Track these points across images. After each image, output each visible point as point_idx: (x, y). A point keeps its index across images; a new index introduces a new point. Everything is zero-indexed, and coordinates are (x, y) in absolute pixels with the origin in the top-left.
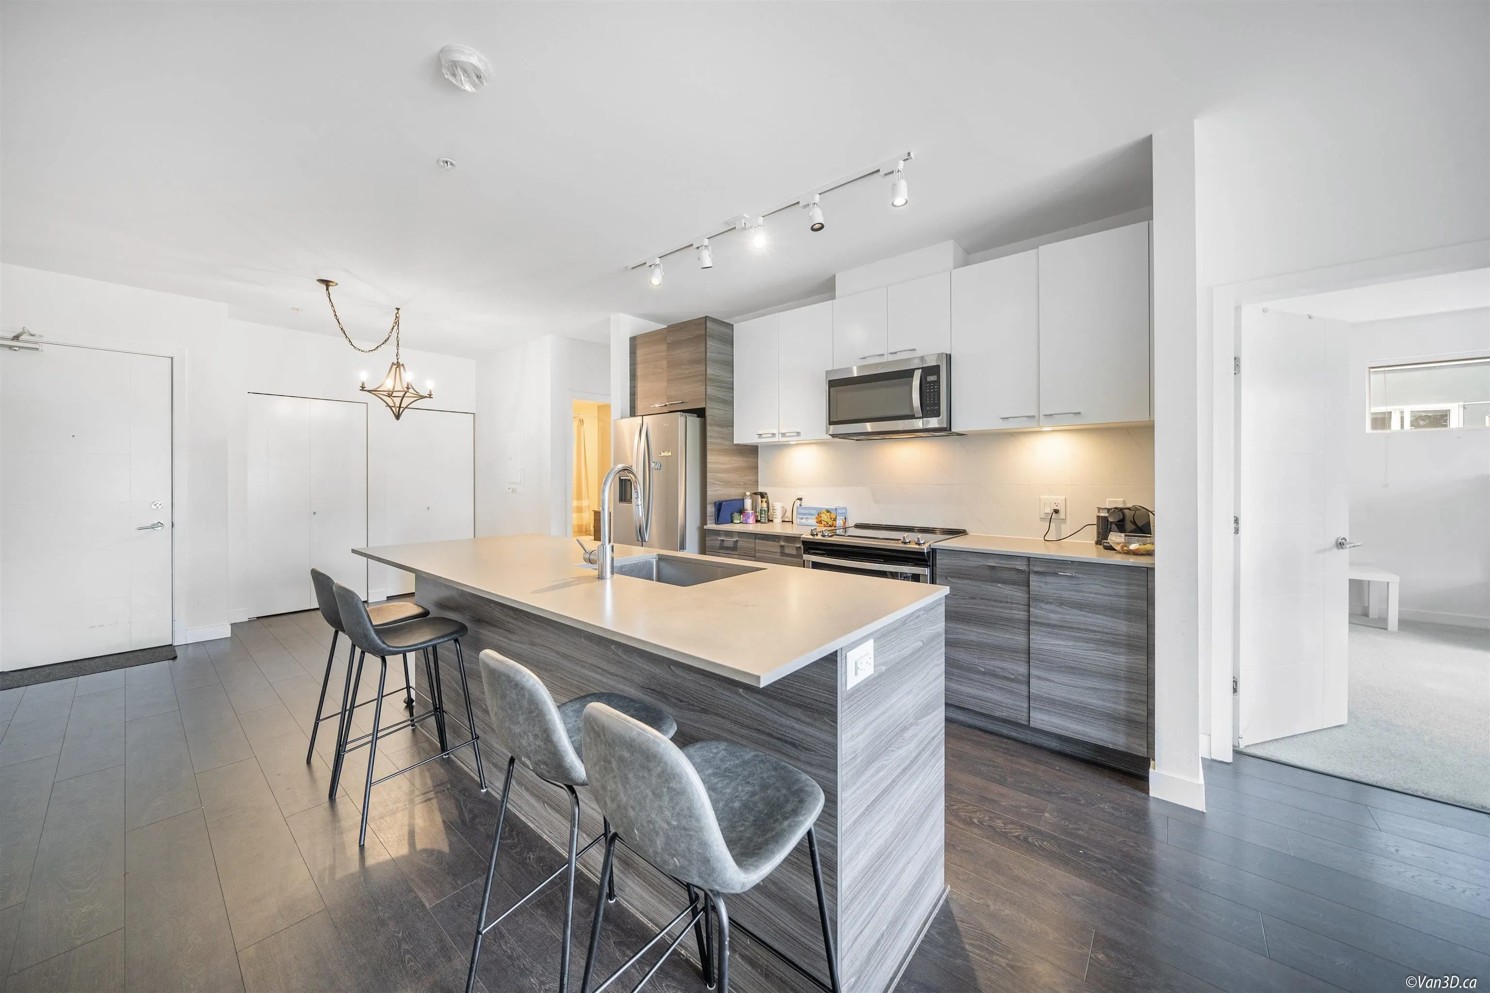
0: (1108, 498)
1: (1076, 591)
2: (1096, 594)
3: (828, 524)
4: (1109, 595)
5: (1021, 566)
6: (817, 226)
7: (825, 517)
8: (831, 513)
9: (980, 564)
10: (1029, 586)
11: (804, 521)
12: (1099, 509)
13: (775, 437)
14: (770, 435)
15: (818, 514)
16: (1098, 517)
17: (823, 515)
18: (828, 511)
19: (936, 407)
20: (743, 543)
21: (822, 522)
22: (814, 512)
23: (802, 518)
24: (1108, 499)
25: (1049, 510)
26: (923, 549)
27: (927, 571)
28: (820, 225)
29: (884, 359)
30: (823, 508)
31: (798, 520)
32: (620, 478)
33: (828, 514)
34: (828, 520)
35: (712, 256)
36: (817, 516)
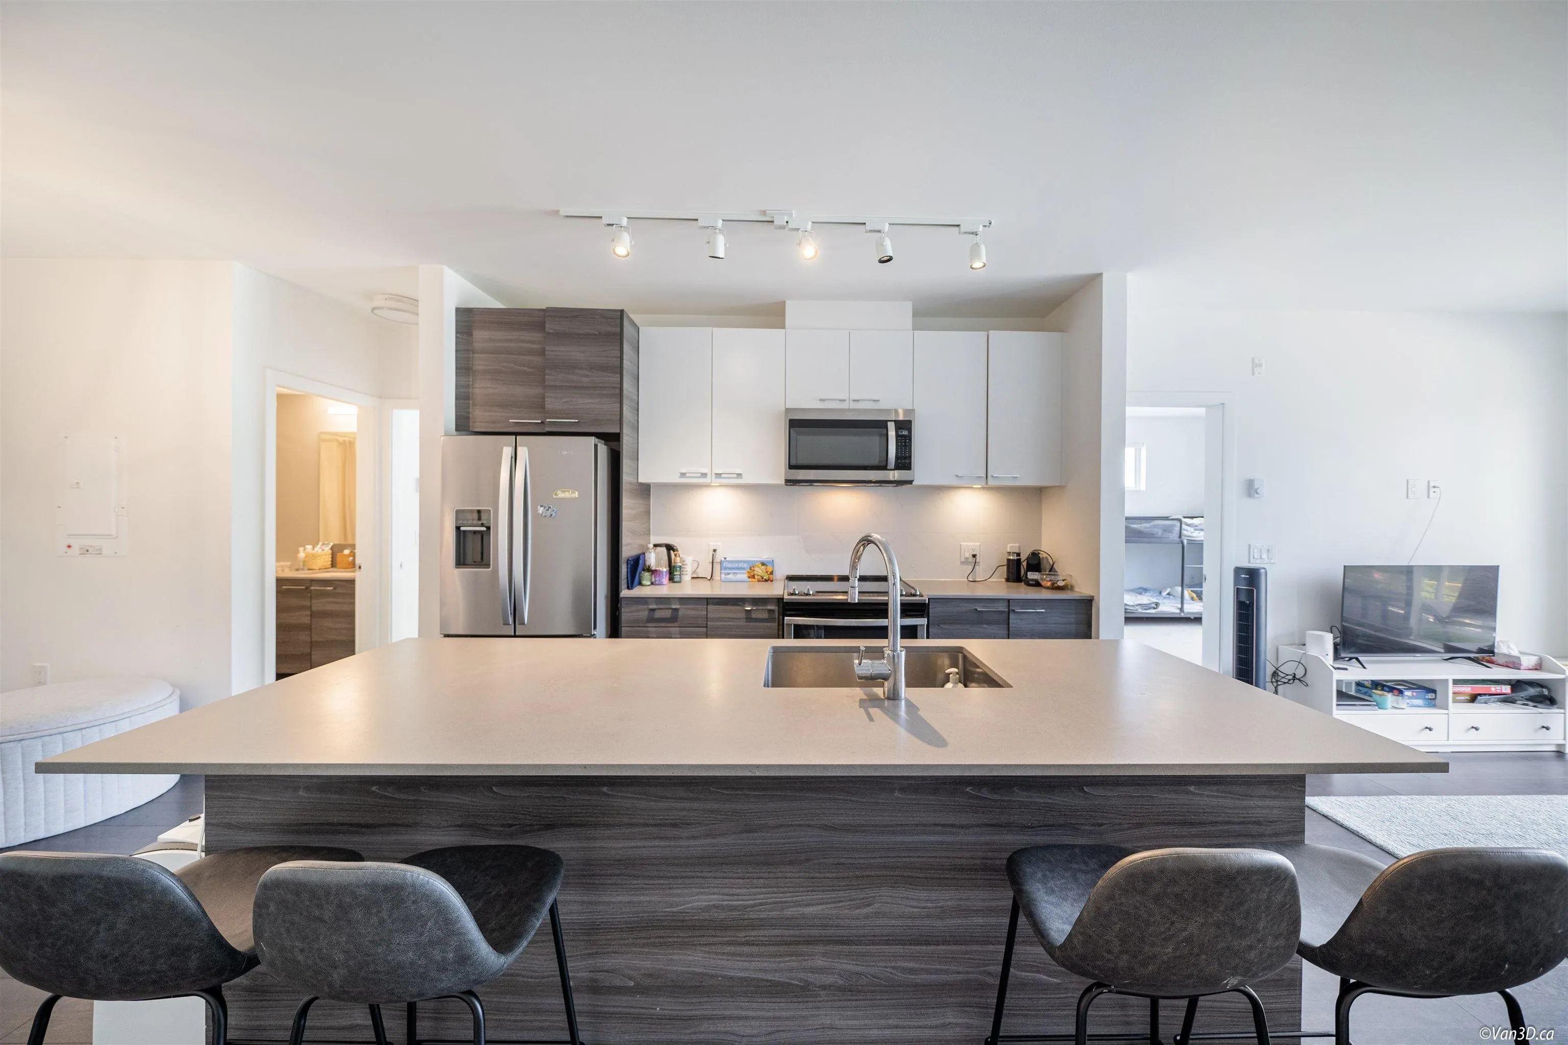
0: (1008, 543)
1: (1043, 624)
2: (1056, 624)
3: (763, 578)
4: (1064, 624)
5: (1002, 608)
6: (886, 258)
7: (759, 571)
8: (766, 565)
9: (969, 608)
10: (1009, 624)
11: (731, 577)
12: (1009, 553)
13: (706, 477)
14: (700, 475)
15: (750, 568)
16: (1009, 560)
17: (757, 569)
18: (763, 564)
19: (907, 461)
20: (684, 611)
21: (756, 576)
22: (746, 565)
23: (729, 574)
24: (1009, 545)
25: (968, 555)
26: (925, 600)
27: (923, 621)
28: (889, 258)
29: (845, 406)
30: (757, 561)
31: (723, 576)
32: (458, 528)
33: (763, 567)
34: (762, 574)
35: (728, 245)
36: (749, 570)
